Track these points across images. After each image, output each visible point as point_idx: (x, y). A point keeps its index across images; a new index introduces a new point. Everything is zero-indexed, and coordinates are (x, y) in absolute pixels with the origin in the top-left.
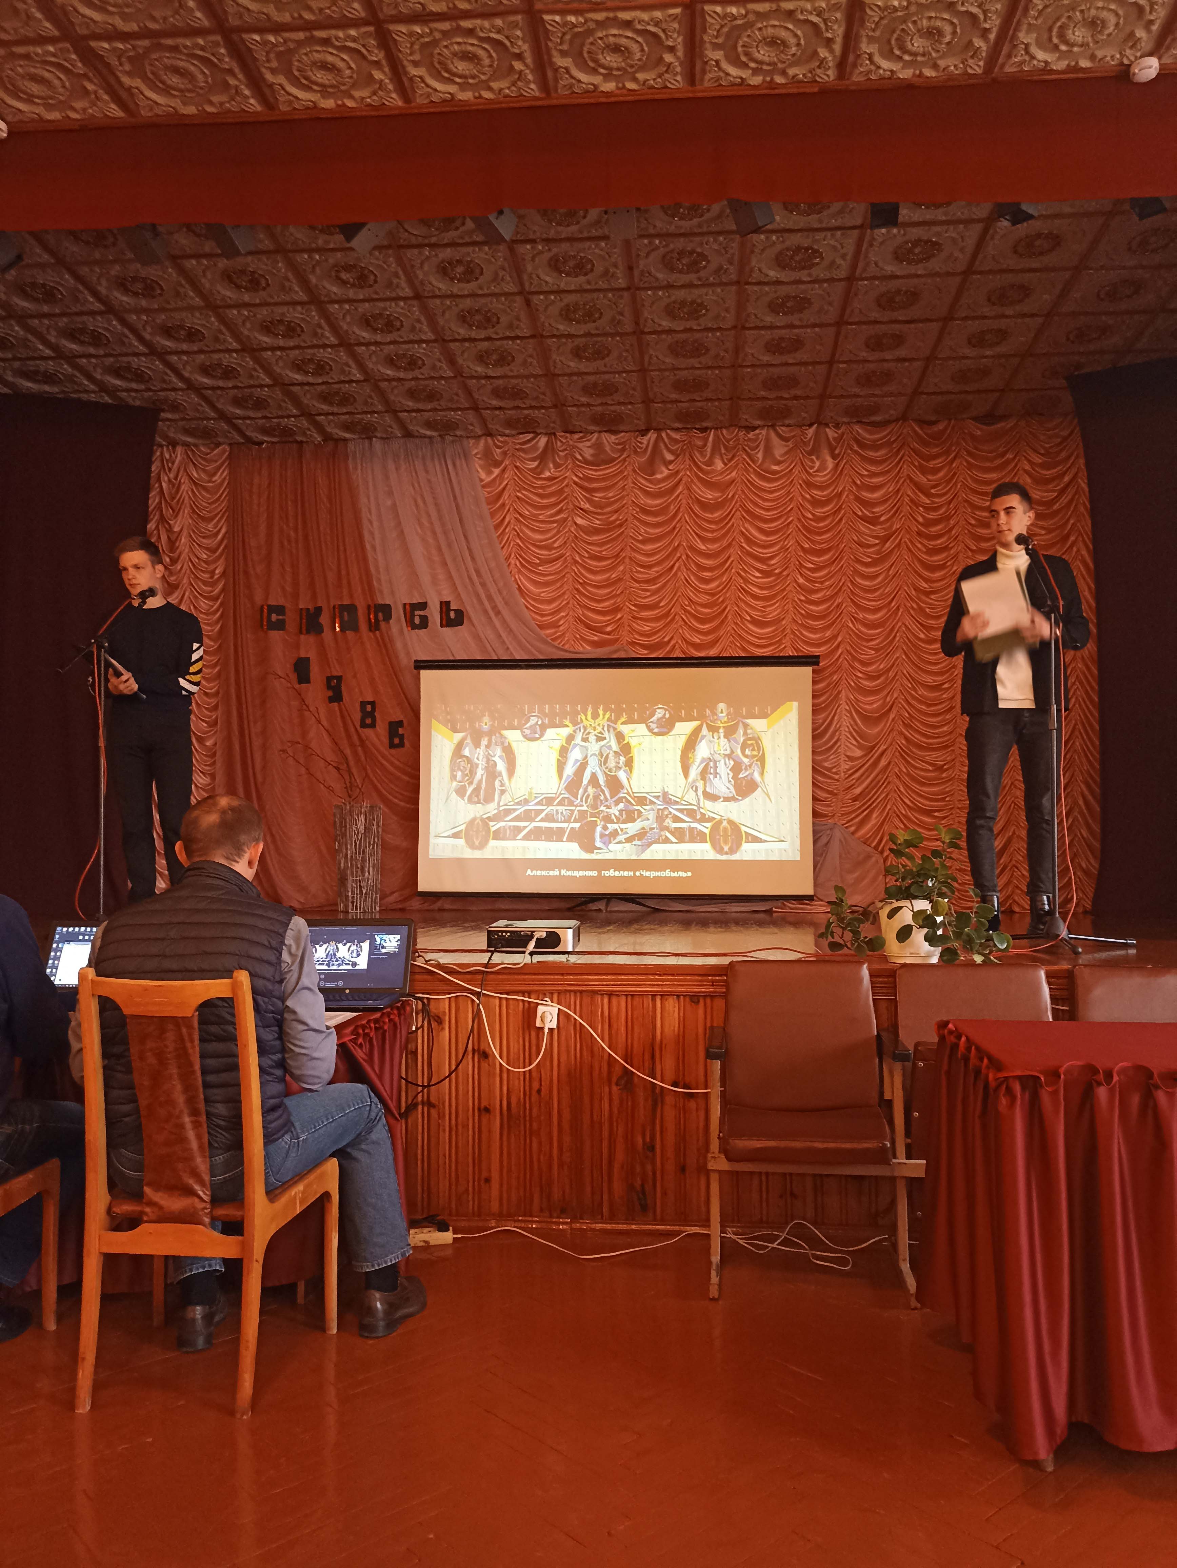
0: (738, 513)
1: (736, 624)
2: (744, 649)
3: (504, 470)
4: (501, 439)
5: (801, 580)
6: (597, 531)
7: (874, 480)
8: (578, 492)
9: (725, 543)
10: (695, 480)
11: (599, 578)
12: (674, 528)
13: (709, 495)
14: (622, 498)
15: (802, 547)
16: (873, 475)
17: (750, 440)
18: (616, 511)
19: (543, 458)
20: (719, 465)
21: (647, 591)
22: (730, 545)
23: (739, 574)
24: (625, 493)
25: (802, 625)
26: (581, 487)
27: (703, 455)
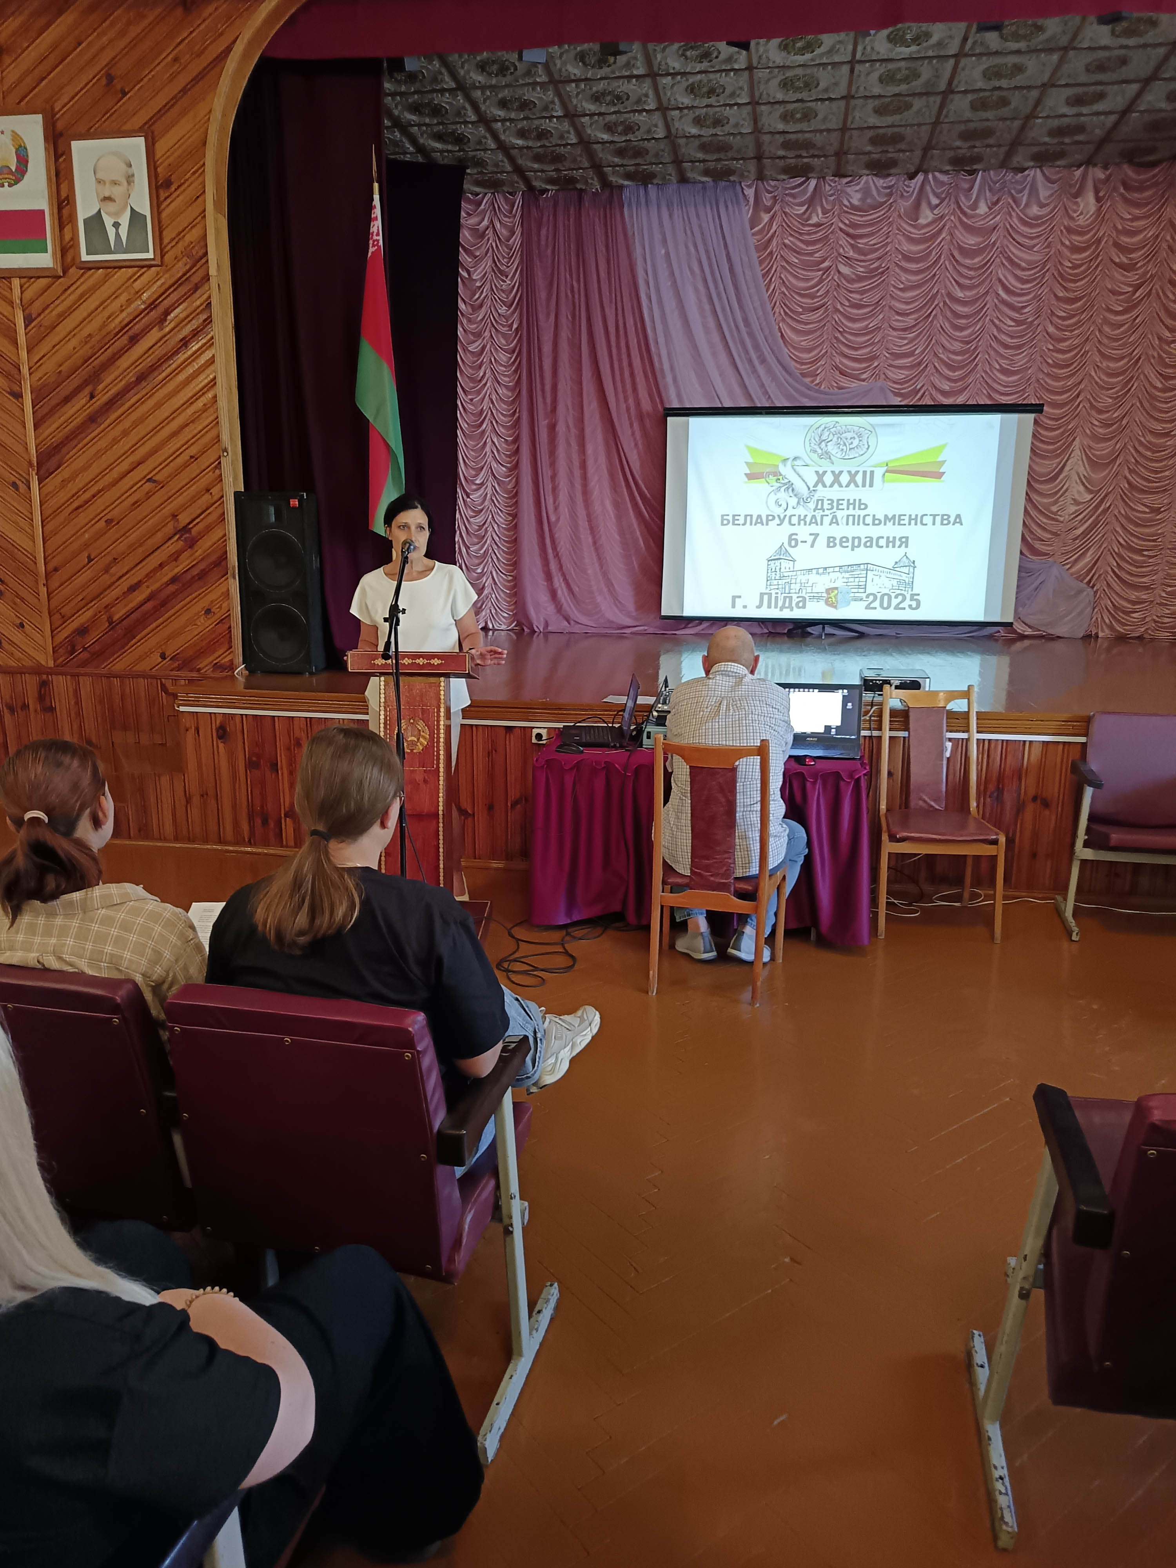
0: (998, 260)
1: (986, 372)
2: (990, 397)
3: (772, 218)
4: (773, 183)
5: (1051, 329)
6: (860, 279)
7: (1134, 224)
8: (843, 240)
9: (982, 290)
10: (958, 224)
11: (857, 325)
12: (934, 275)
13: (971, 241)
14: (887, 244)
15: (1055, 295)
16: (1135, 218)
17: (1017, 182)
18: (879, 258)
19: (811, 203)
20: (983, 209)
21: (905, 338)
22: (987, 292)
23: (992, 321)
24: (889, 240)
25: (1048, 375)
26: (848, 234)
27: (968, 198)
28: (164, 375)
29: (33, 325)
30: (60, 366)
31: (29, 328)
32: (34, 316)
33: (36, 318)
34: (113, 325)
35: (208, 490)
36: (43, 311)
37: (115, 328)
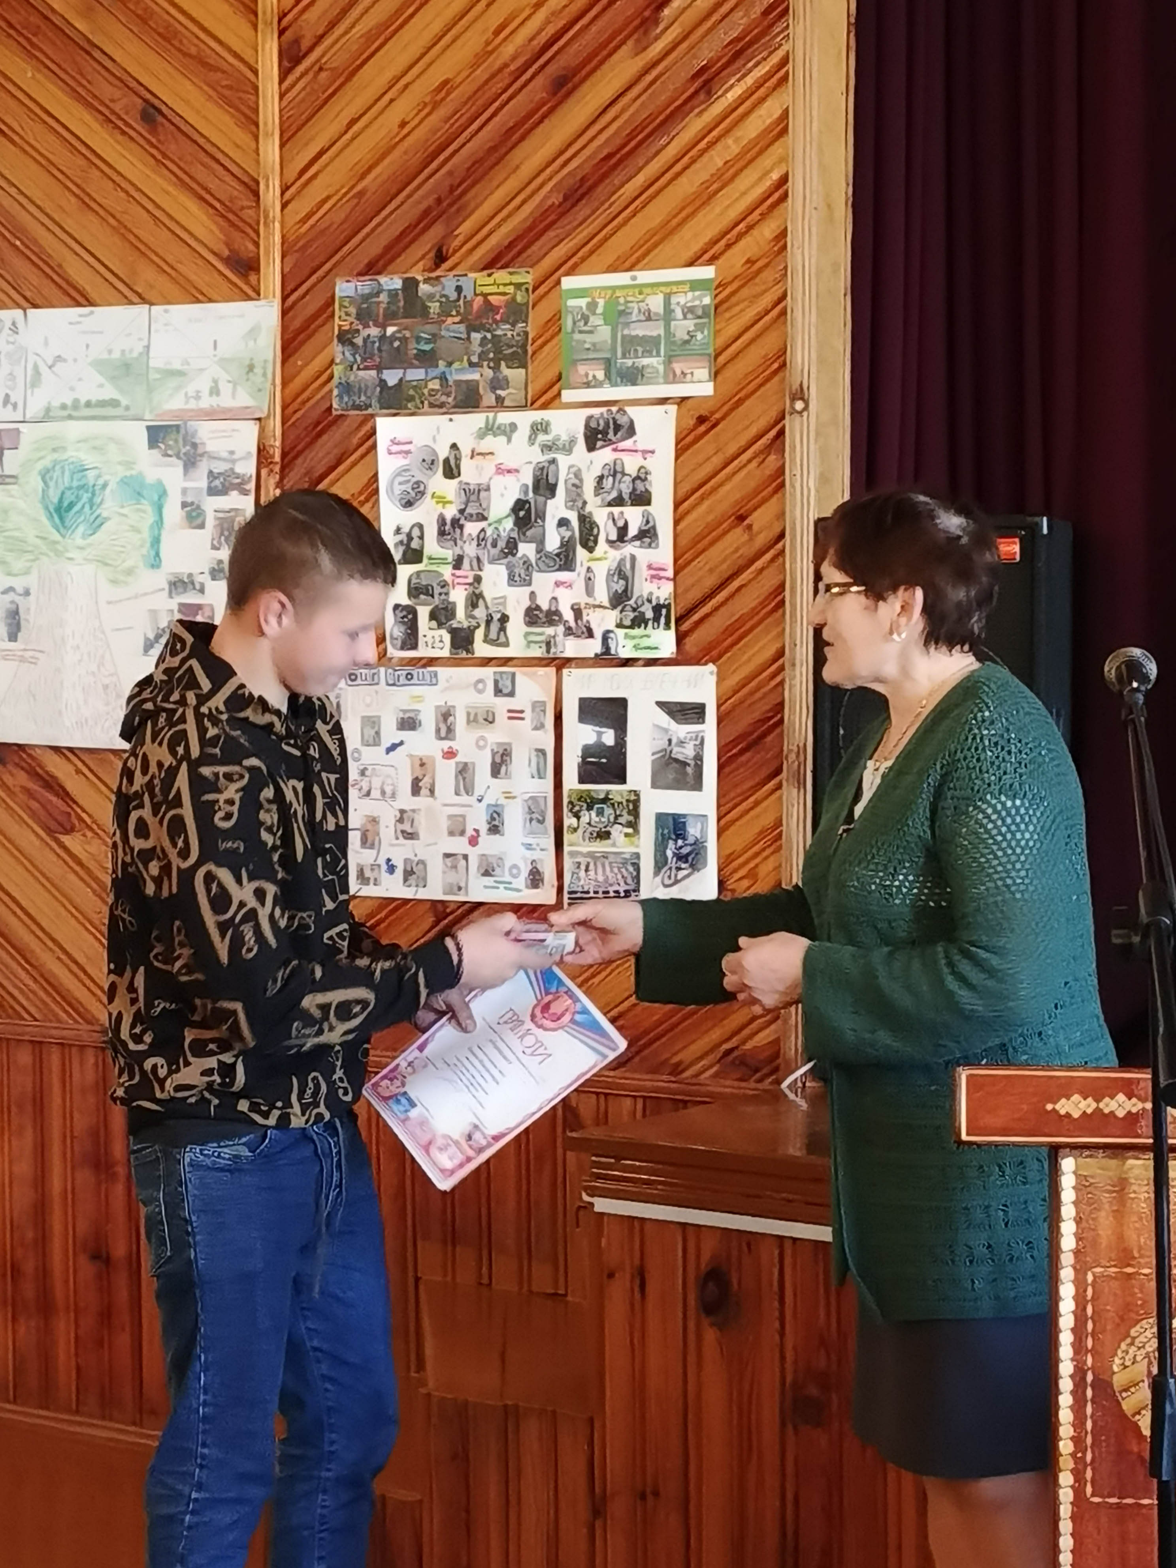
28: (640, 180)
29: (301, 68)
30: (363, 176)
31: (291, 79)
32: (305, 44)
33: (311, 49)
34: (509, 49)
35: (741, 518)
36: (332, 25)
37: (514, 58)
